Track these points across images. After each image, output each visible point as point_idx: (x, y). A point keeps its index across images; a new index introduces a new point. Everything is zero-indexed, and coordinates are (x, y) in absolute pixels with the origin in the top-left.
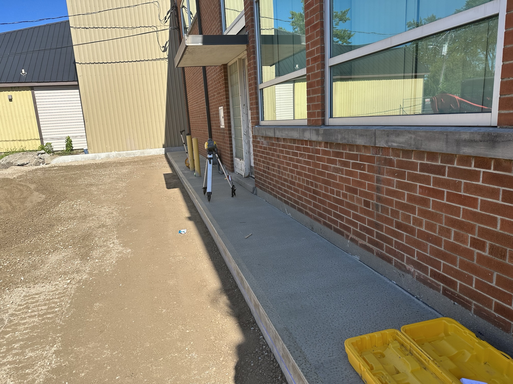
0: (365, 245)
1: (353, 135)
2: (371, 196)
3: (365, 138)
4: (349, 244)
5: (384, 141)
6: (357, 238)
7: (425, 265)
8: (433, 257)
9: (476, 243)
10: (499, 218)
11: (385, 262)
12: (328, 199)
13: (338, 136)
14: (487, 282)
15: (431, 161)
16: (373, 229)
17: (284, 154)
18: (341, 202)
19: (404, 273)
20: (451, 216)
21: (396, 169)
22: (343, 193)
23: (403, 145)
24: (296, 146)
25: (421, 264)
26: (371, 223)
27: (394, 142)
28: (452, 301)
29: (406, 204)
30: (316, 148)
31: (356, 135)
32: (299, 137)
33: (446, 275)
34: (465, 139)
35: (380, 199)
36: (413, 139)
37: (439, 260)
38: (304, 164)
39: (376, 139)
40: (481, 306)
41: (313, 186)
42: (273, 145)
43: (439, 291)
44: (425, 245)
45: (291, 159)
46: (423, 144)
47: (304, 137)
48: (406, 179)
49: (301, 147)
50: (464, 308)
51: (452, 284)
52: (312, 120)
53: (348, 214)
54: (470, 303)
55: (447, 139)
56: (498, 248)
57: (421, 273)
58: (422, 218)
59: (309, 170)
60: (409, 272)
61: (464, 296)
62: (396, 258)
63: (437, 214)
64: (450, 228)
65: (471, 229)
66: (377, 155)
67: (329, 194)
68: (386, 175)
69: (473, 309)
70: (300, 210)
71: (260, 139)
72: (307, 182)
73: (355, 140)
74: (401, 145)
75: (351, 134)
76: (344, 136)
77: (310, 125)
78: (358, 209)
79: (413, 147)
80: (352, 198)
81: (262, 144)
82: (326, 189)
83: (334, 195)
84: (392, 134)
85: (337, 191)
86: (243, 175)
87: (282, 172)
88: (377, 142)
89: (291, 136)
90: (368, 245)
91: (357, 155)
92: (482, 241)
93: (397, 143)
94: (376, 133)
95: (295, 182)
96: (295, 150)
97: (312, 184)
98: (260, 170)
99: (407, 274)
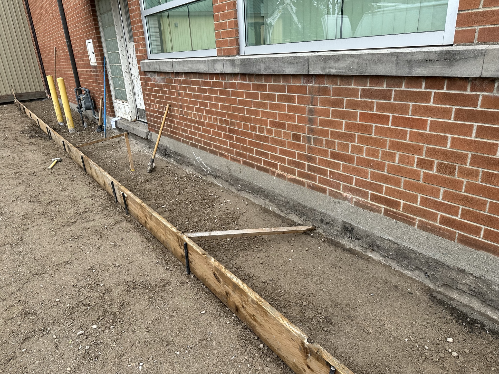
0: (295, 179)
1: (280, 64)
2: (302, 129)
3: (296, 66)
4: (275, 180)
5: (319, 68)
6: (284, 174)
7: (365, 190)
8: (374, 182)
9: (422, 163)
10: (449, 137)
11: (318, 193)
12: (248, 137)
13: (260, 66)
14: (433, 198)
15: (375, 86)
16: (304, 162)
17: (187, 91)
18: (265, 139)
19: (340, 201)
20: (397, 140)
21: (332, 97)
22: (267, 129)
23: (343, 71)
24: (202, 81)
25: (360, 190)
26: (300, 156)
27: (332, 68)
28: (394, 220)
29: (344, 133)
30: (231, 81)
31: (284, 63)
32: (207, 70)
33: (389, 197)
34: (419, 59)
35: (312, 131)
36: (356, 63)
37: (381, 184)
38: (216, 102)
39: (310, 67)
40: (426, 220)
41: (228, 125)
42: (171, 81)
43: (380, 213)
44: (365, 171)
45: (196, 97)
46: (368, 68)
47: (215, 70)
48: (345, 108)
49: (211, 81)
50: (407, 225)
51: (396, 205)
52: (223, 49)
53: (275, 150)
54: (414, 219)
55: (397, 61)
56: (447, 165)
57: (360, 198)
58: (363, 145)
59: (223, 107)
60: (346, 199)
61: (407, 214)
62: (332, 187)
63: (380, 140)
64: (395, 152)
65: (418, 150)
66: (308, 85)
67: (250, 131)
68: (321, 105)
69: (416, 224)
70: (212, 152)
71: (151, 76)
72: (221, 121)
73: (283, 69)
74: (341, 71)
75: (278, 63)
76: (269, 66)
77: (221, 55)
78: (286, 144)
79: (355, 72)
80: (278, 134)
81: (154, 81)
82: (246, 127)
83: (256, 131)
84: (330, 59)
85: (259, 128)
86: (129, 119)
87: (186, 113)
88: (310, 69)
89: (197, 70)
90: (298, 178)
91: (284, 86)
92: (429, 160)
93: (335, 69)
94: (310, 60)
95: (204, 123)
96: (202, 86)
97: (227, 122)
98: (154, 112)
99: (344, 202)
